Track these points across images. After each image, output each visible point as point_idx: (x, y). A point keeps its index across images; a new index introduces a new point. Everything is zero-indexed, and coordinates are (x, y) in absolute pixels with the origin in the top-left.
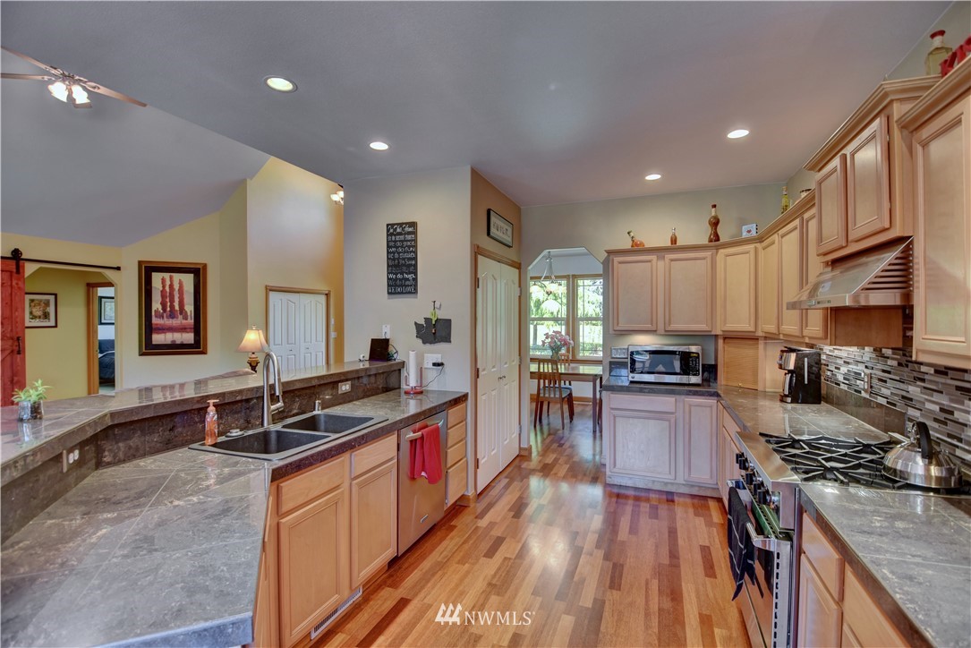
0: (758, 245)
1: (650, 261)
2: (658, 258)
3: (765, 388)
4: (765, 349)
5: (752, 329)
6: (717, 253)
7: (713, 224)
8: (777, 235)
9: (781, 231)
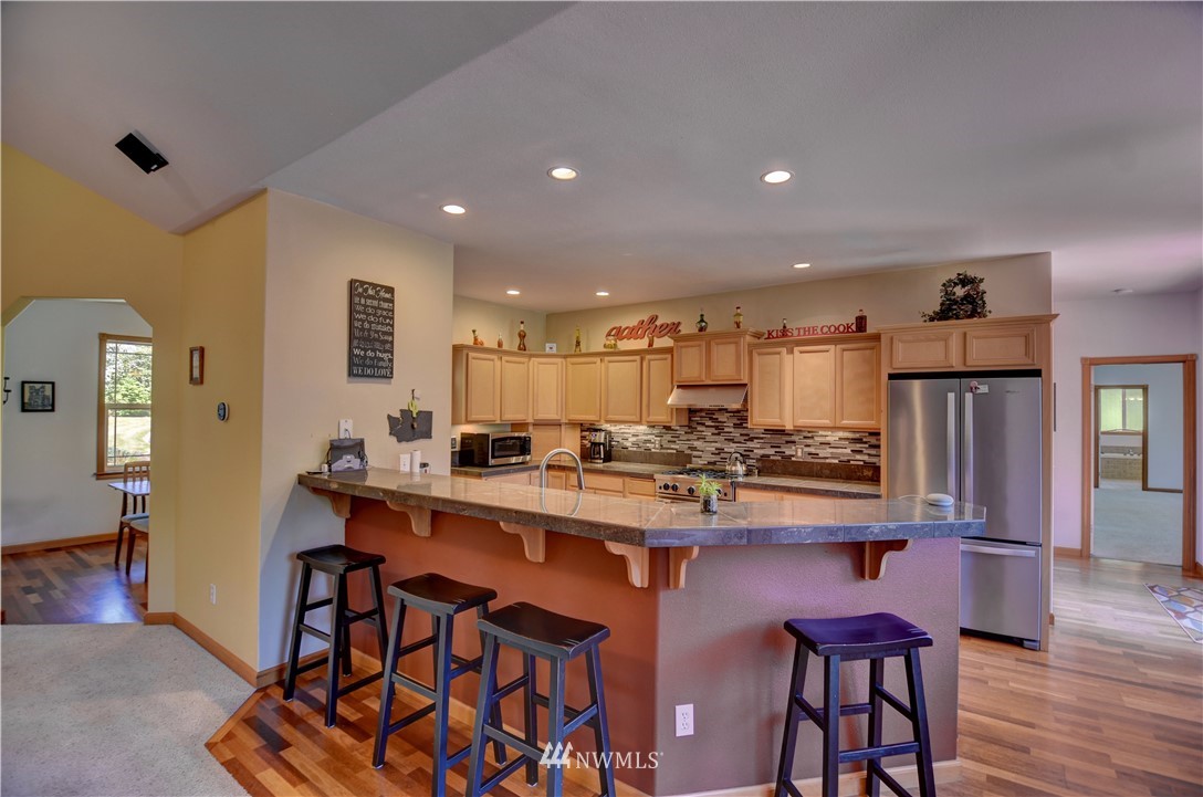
0: (563, 361)
2: (496, 359)
4: (564, 431)
5: (558, 418)
7: (522, 336)
8: (599, 359)
9: (607, 359)
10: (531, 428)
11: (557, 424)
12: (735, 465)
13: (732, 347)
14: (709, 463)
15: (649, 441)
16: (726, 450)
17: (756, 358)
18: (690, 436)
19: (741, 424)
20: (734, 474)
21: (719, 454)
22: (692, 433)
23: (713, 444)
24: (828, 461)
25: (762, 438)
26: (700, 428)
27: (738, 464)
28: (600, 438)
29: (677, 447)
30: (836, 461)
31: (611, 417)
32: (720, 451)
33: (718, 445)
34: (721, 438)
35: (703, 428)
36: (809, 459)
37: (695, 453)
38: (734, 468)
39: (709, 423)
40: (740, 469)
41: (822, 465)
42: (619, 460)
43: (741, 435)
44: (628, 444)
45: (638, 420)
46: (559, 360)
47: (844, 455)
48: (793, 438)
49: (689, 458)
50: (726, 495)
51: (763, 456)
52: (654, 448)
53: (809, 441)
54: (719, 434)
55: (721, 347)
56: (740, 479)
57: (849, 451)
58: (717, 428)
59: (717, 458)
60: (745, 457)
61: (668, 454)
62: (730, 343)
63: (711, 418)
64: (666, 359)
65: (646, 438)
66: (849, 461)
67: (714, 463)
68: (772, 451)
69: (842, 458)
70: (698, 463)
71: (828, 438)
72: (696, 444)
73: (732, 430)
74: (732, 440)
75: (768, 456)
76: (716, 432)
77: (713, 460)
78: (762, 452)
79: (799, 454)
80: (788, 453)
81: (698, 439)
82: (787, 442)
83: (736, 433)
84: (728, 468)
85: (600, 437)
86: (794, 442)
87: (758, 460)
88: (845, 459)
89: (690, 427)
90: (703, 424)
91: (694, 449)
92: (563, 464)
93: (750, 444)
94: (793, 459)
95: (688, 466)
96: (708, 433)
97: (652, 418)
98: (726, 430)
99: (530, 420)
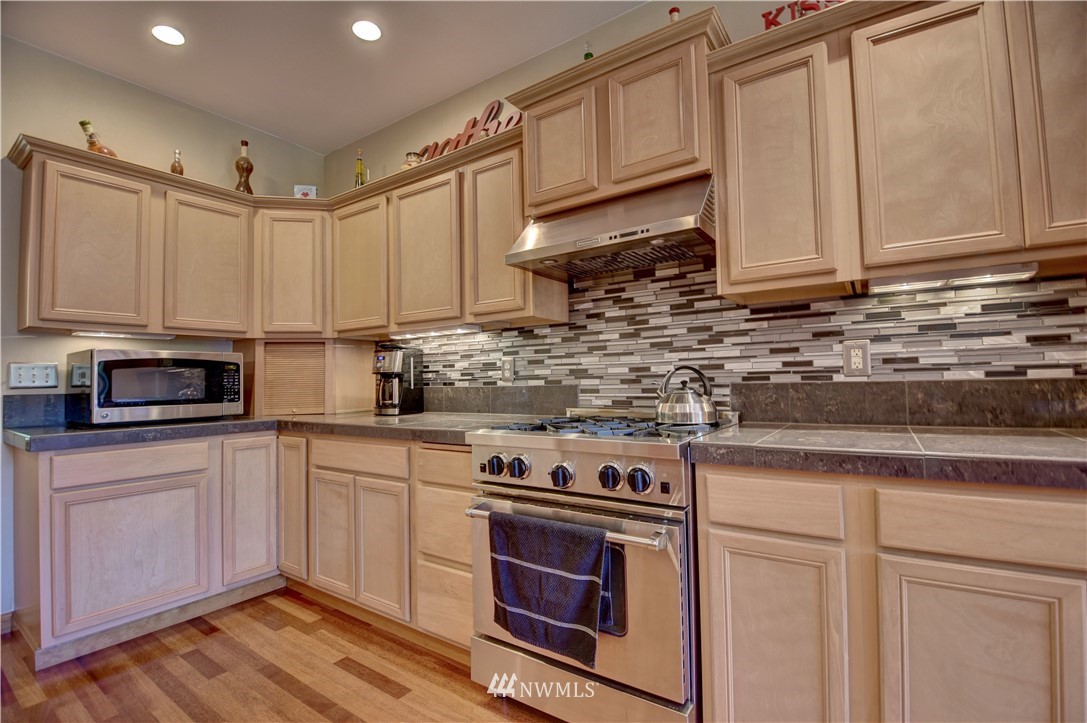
0: (326, 214)
1: (136, 192)
2: (154, 192)
3: (335, 408)
4: (334, 355)
5: (317, 328)
6: (255, 213)
7: (246, 170)
8: (382, 199)
9: (396, 193)
10: (259, 350)
11: (312, 342)
12: (681, 400)
13: (666, 79)
14: (616, 404)
15: (491, 366)
16: (653, 369)
17: (735, 96)
18: (575, 347)
19: (690, 303)
20: (682, 425)
21: (637, 381)
22: (576, 339)
23: (625, 359)
24: (948, 376)
25: (744, 333)
26: (593, 326)
27: (690, 397)
28: (395, 362)
29: (547, 372)
30: (978, 374)
31: (409, 314)
32: (640, 373)
33: (636, 360)
34: (643, 343)
35: (600, 326)
36: (888, 376)
37: (585, 383)
38: (678, 409)
39: (613, 312)
40: (696, 409)
41: (928, 388)
42: (439, 409)
43: (691, 330)
44: (454, 375)
45: (456, 312)
46: (316, 215)
47: (1001, 352)
48: (834, 323)
49: (571, 395)
50: (665, 488)
51: (750, 377)
52: (502, 378)
53: (885, 328)
54: (636, 335)
55: (637, 89)
56: (701, 438)
57: (1017, 340)
58: (631, 320)
59: (634, 391)
60: (703, 380)
61: (530, 389)
62: (661, 69)
63: (617, 301)
64: (507, 163)
65: (484, 359)
66: (1021, 370)
67: (628, 403)
68: (774, 363)
69: (999, 364)
70: (592, 403)
71: (945, 312)
72: (588, 362)
73: (667, 320)
74: (669, 346)
75: (765, 376)
76: (631, 329)
77: (622, 396)
78: (746, 367)
79: (857, 361)
80: (821, 362)
81: (591, 350)
82: (817, 335)
83: (678, 328)
84: (663, 408)
85: (392, 361)
86: (840, 333)
87: (735, 387)
88: (1008, 364)
89: (572, 326)
90: (597, 316)
91: (582, 373)
92: (329, 420)
93: (715, 351)
94: (838, 378)
95: (570, 413)
96: (611, 334)
97: (485, 305)
98: (653, 322)
99: (256, 332)
